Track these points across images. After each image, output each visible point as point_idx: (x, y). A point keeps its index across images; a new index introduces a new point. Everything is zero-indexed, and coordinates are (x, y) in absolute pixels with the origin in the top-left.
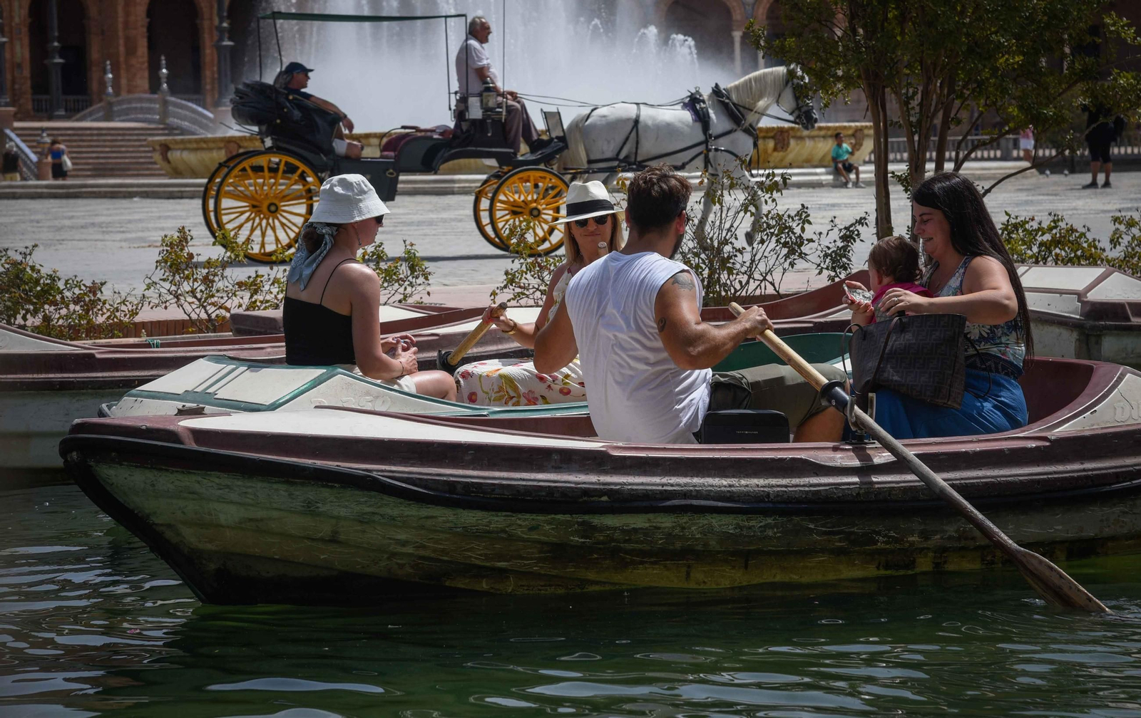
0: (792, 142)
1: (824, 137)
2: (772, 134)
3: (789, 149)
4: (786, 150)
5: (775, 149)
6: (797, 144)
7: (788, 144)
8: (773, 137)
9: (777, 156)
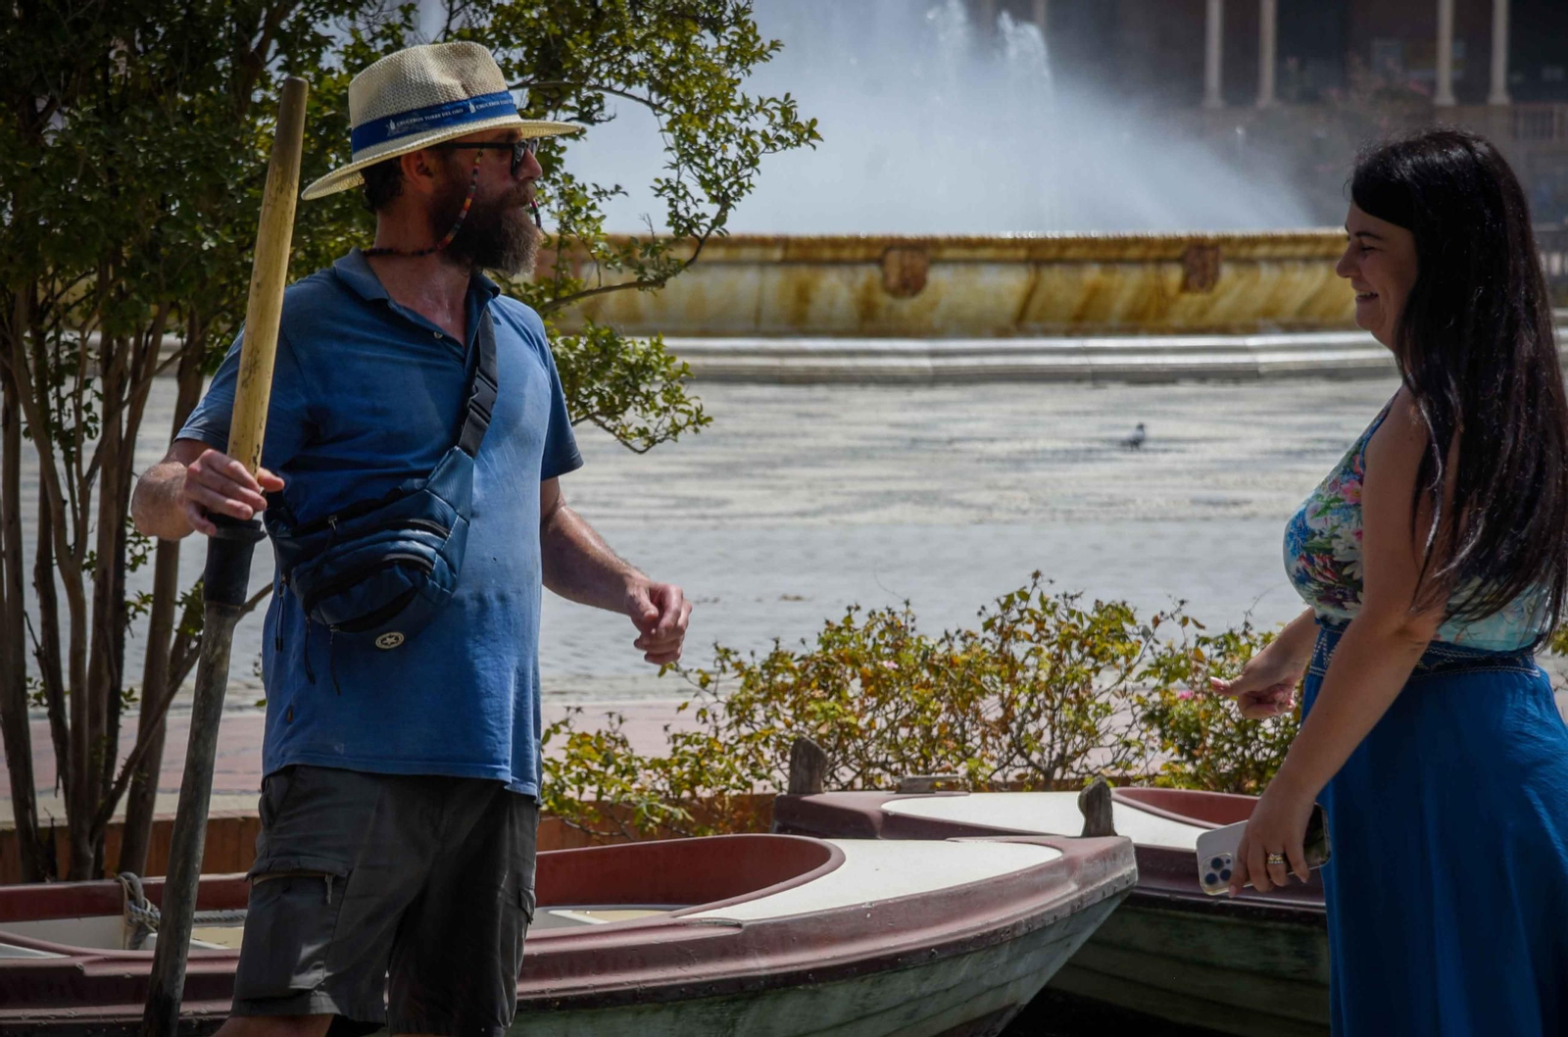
0: (1227, 272)
1: (1308, 260)
2: (1177, 252)
3: (1219, 288)
4: (1210, 290)
5: (1185, 287)
6: (1240, 276)
7: (1215, 277)
8: (1181, 260)
9: (1193, 300)
